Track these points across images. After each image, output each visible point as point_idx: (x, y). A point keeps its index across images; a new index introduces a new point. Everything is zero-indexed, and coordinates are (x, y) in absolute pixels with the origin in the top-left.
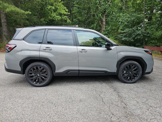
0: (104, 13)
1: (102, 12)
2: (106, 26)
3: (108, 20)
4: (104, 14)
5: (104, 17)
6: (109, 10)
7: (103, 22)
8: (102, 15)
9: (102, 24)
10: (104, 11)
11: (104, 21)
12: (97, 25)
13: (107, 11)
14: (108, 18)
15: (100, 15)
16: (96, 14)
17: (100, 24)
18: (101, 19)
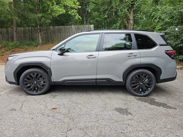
0: (131, 7)
1: (128, 6)
2: (133, 25)
3: (137, 17)
4: (131, 9)
5: (132, 13)
6: (139, 3)
7: (130, 19)
8: (128, 10)
9: (128, 23)
10: (131, 4)
11: (132, 19)
12: (121, 24)
13: (135, 3)
14: (138, 15)
15: (126, 10)
16: (120, 9)
17: (125, 24)
18: (126, 15)
